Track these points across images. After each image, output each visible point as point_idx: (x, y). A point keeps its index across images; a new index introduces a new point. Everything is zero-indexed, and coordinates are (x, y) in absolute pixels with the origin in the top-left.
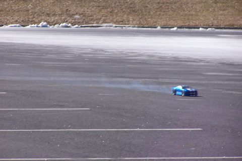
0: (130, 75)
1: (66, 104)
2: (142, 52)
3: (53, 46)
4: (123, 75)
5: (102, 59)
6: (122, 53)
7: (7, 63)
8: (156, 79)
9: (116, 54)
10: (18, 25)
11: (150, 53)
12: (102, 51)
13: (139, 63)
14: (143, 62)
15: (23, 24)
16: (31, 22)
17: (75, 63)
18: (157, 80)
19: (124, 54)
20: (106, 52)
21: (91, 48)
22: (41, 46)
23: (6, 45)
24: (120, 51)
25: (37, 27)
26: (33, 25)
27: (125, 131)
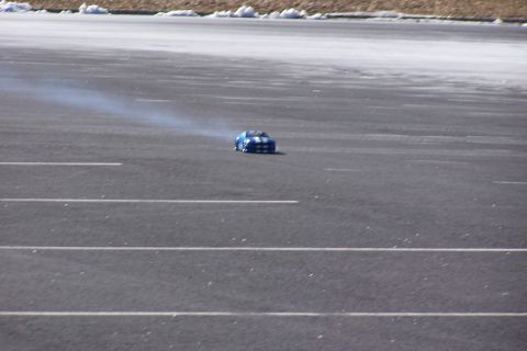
0: (404, 128)
1: (249, 189)
2: (443, 76)
3: (250, 59)
4: (390, 127)
5: (350, 90)
6: (398, 77)
7: (141, 96)
8: (460, 135)
9: (384, 80)
10: (189, 12)
11: (460, 77)
12: (356, 71)
13: (432, 100)
14: (441, 99)
15: (201, 10)
16: (220, 5)
17: (291, 99)
18: (461, 139)
19: (403, 80)
20: (364, 75)
21: (333, 67)
22: (225, 60)
23: (147, 56)
24: (397, 72)
25: (232, 16)
26: (223, 13)
27: (365, 253)
